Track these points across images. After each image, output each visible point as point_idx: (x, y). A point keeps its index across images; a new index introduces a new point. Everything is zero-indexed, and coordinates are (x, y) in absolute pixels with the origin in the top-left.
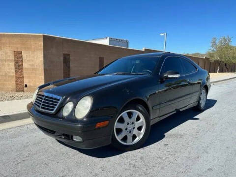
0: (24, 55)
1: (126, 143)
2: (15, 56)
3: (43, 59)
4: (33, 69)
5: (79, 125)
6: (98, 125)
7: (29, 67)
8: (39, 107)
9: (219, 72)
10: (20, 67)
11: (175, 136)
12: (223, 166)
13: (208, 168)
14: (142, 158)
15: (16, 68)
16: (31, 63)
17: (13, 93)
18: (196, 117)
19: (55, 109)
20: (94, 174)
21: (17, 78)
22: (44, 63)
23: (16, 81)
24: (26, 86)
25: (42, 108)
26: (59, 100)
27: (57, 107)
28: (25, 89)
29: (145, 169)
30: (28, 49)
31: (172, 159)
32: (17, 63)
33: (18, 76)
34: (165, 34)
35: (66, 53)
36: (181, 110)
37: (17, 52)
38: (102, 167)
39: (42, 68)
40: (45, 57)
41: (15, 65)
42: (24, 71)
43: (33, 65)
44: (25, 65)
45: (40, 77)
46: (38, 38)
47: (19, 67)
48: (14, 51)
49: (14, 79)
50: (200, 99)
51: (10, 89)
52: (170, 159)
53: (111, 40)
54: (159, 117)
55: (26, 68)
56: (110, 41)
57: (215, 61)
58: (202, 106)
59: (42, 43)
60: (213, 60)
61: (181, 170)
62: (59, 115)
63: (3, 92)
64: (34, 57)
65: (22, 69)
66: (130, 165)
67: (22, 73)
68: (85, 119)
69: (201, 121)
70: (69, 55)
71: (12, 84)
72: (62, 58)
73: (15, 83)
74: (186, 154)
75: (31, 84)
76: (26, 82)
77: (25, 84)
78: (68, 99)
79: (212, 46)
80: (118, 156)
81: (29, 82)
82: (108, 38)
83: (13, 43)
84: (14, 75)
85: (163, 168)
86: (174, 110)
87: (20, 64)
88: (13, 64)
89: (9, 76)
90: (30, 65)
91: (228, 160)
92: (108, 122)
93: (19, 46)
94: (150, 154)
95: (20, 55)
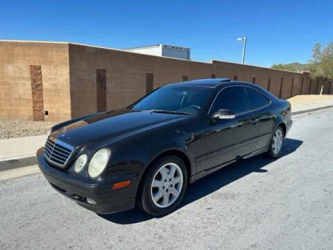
0: (45, 71)
1: (162, 205)
2: (31, 72)
3: (68, 77)
4: (56, 91)
5: (93, 186)
6: (116, 186)
7: (51, 87)
8: (49, 157)
9: (323, 94)
10: (39, 88)
11: (226, 196)
12: (272, 242)
13: (251, 243)
14: (173, 226)
15: (33, 89)
16: (53, 82)
17: (30, 122)
18: (264, 168)
19: (66, 163)
20: (108, 246)
21: (35, 102)
22: (71, 83)
23: (34, 107)
24: (47, 113)
25: (51, 159)
26: (70, 151)
27: (68, 160)
28: (46, 117)
29: (172, 242)
30: (50, 63)
31: (209, 230)
32: (35, 82)
33: (36, 99)
34: (245, 38)
35: (101, 68)
36: (245, 158)
37: (34, 66)
38: (119, 237)
39: (68, 89)
40: (72, 73)
41: (32, 85)
42: (44, 93)
43: (55, 85)
44: (45, 85)
45: (65, 101)
46: (62, 47)
47: (37, 87)
48: (31, 66)
49: (31, 103)
50: (272, 142)
51: (25, 118)
52: (208, 230)
53: (165, 47)
54: (206, 170)
55: (46, 89)
56: (163, 49)
57: (317, 77)
58: (275, 152)
59: (67, 55)
60: (314, 76)
61: (218, 245)
62: (70, 170)
63: (17, 121)
64: (56, 74)
65: (41, 90)
66: (155, 235)
67: (41, 95)
68: (99, 179)
69: (269, 173)
70: (105, 71)
71: (28, 111)
72: (95, 75)
73: (32, 108)
74: (231, 224)
75: (54, 111)
76: (46, 107)
77: (45, 110)
78: (83, 149)
79: (314, 56)
80: (143, 223)
81: (51, 108)
82: (161, 46)
83: (30, 55)
84: (31, 97)
85: (194, 241)
86: (235, 158)
87: (39, 83)
88: (29, 83)
89: (25, 100)
90: (51, 84)
91: (282, 234)
92: (129, 181)
93: (37, 58)
94: (184, 221)
95: (39, 71)
